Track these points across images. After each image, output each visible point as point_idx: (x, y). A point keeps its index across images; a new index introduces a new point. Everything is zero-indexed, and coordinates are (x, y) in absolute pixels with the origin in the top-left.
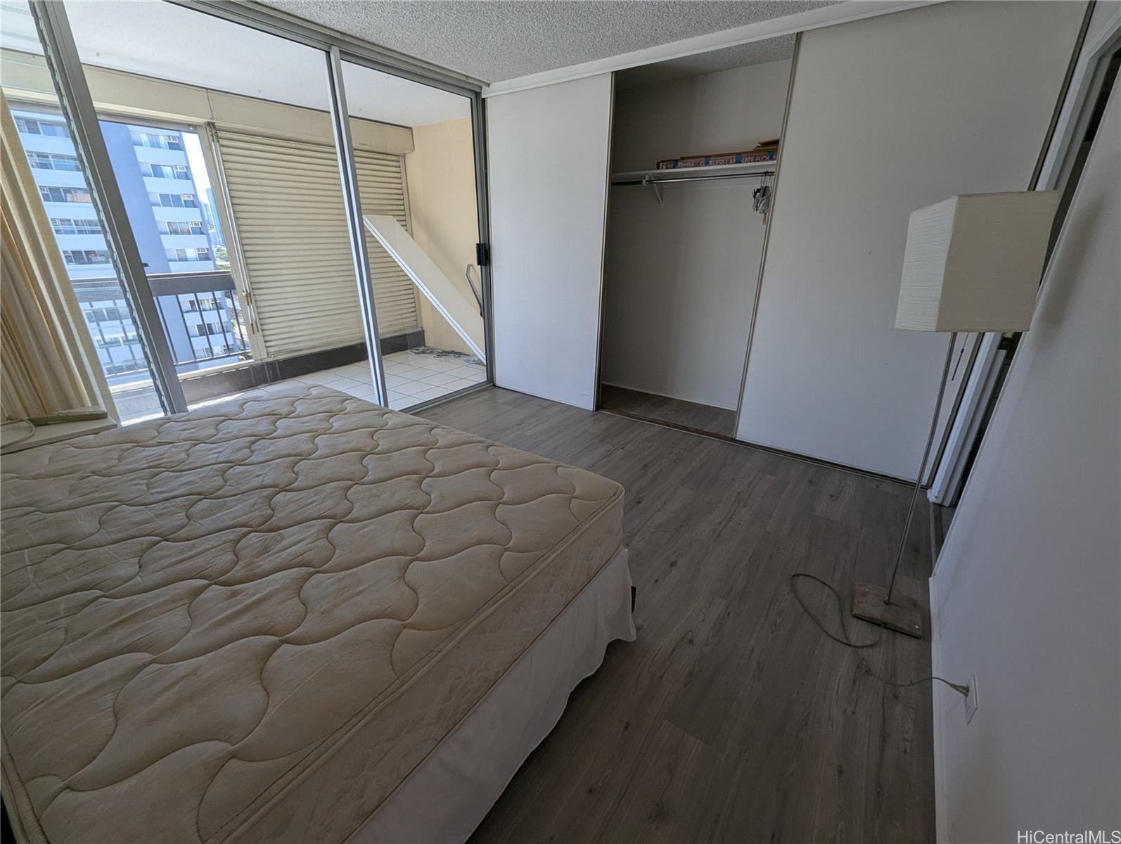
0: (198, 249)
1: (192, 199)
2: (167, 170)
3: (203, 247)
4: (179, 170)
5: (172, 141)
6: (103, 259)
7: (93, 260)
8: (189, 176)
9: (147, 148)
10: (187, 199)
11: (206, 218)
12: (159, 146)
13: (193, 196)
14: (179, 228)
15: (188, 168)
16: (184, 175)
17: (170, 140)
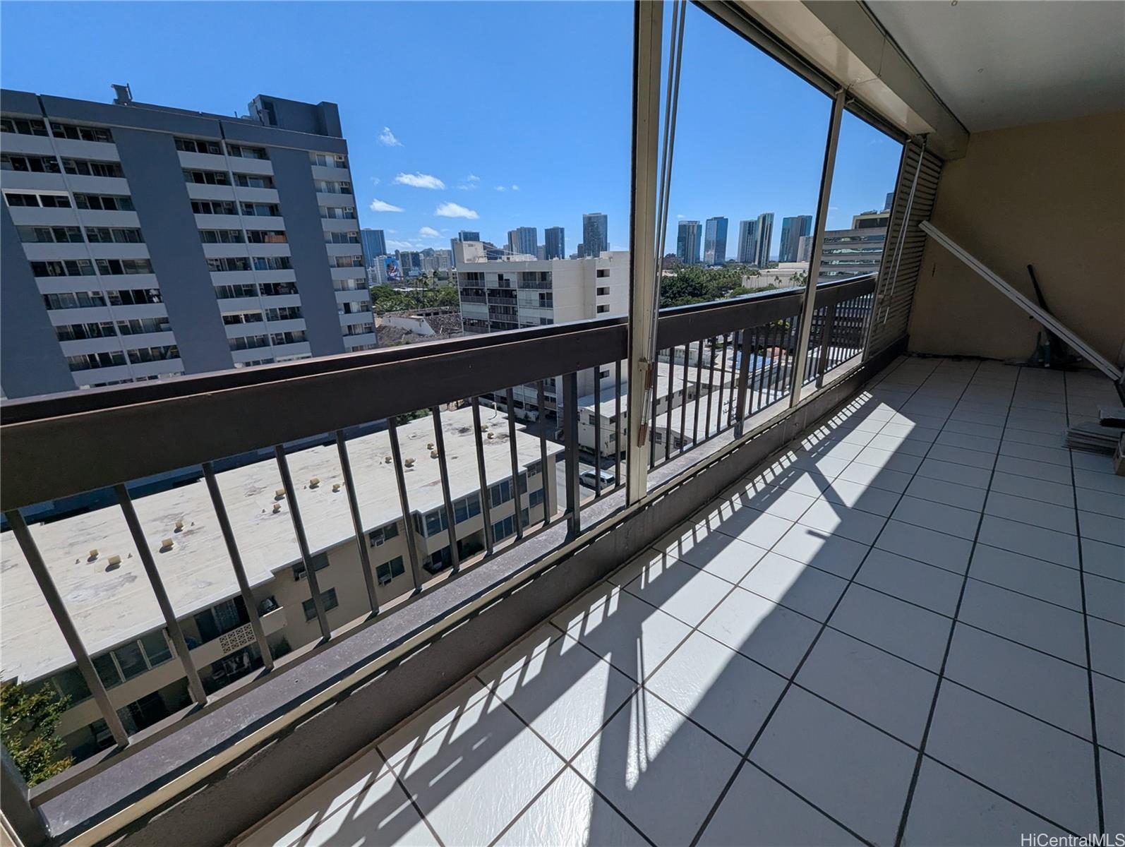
0: (357, 280)
1: (355, 235)
2: (338, 212)
3: (361, 277)
4: (348, 211)
5: (344, 186)
6: (287, 290)
7: (280, 292)
8: (355, 216)
9: (325, 194)
10: (352, 236)
11: (365, 253)
12: (334, 192)
13: (357, 233)
14: (344, 261)
15: (355, 208)
16: (350, 215)
17: (342, 185)
